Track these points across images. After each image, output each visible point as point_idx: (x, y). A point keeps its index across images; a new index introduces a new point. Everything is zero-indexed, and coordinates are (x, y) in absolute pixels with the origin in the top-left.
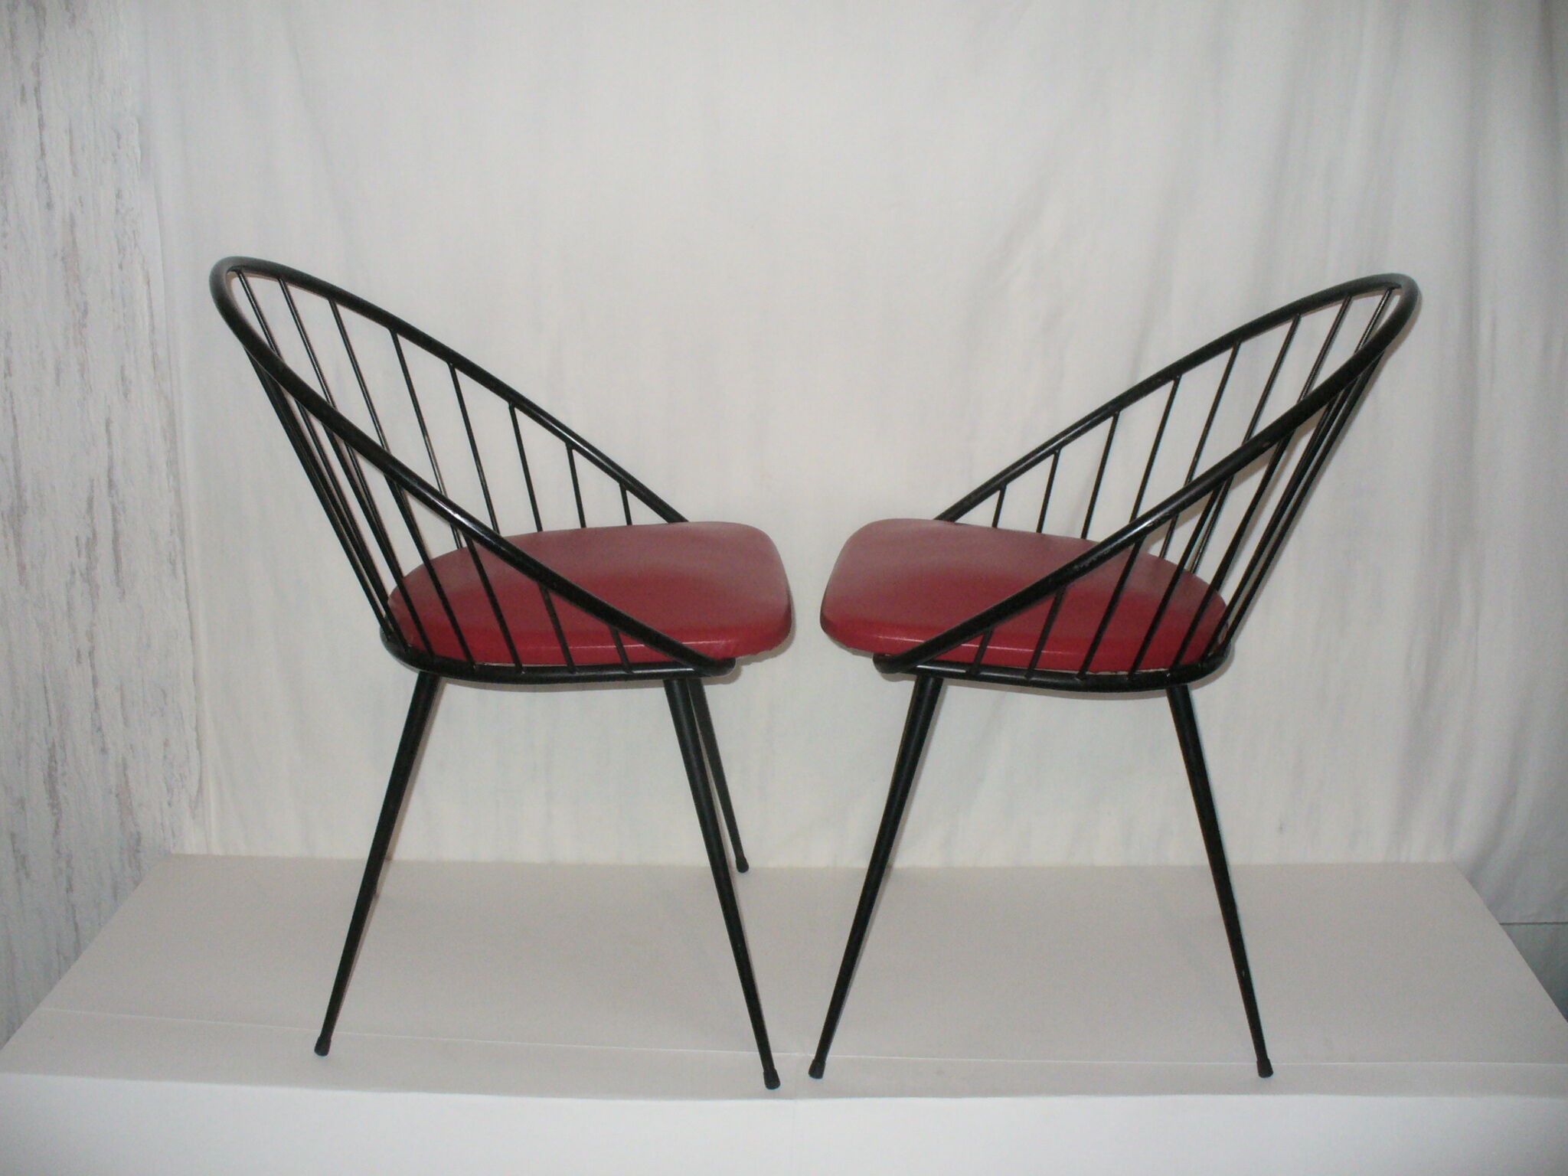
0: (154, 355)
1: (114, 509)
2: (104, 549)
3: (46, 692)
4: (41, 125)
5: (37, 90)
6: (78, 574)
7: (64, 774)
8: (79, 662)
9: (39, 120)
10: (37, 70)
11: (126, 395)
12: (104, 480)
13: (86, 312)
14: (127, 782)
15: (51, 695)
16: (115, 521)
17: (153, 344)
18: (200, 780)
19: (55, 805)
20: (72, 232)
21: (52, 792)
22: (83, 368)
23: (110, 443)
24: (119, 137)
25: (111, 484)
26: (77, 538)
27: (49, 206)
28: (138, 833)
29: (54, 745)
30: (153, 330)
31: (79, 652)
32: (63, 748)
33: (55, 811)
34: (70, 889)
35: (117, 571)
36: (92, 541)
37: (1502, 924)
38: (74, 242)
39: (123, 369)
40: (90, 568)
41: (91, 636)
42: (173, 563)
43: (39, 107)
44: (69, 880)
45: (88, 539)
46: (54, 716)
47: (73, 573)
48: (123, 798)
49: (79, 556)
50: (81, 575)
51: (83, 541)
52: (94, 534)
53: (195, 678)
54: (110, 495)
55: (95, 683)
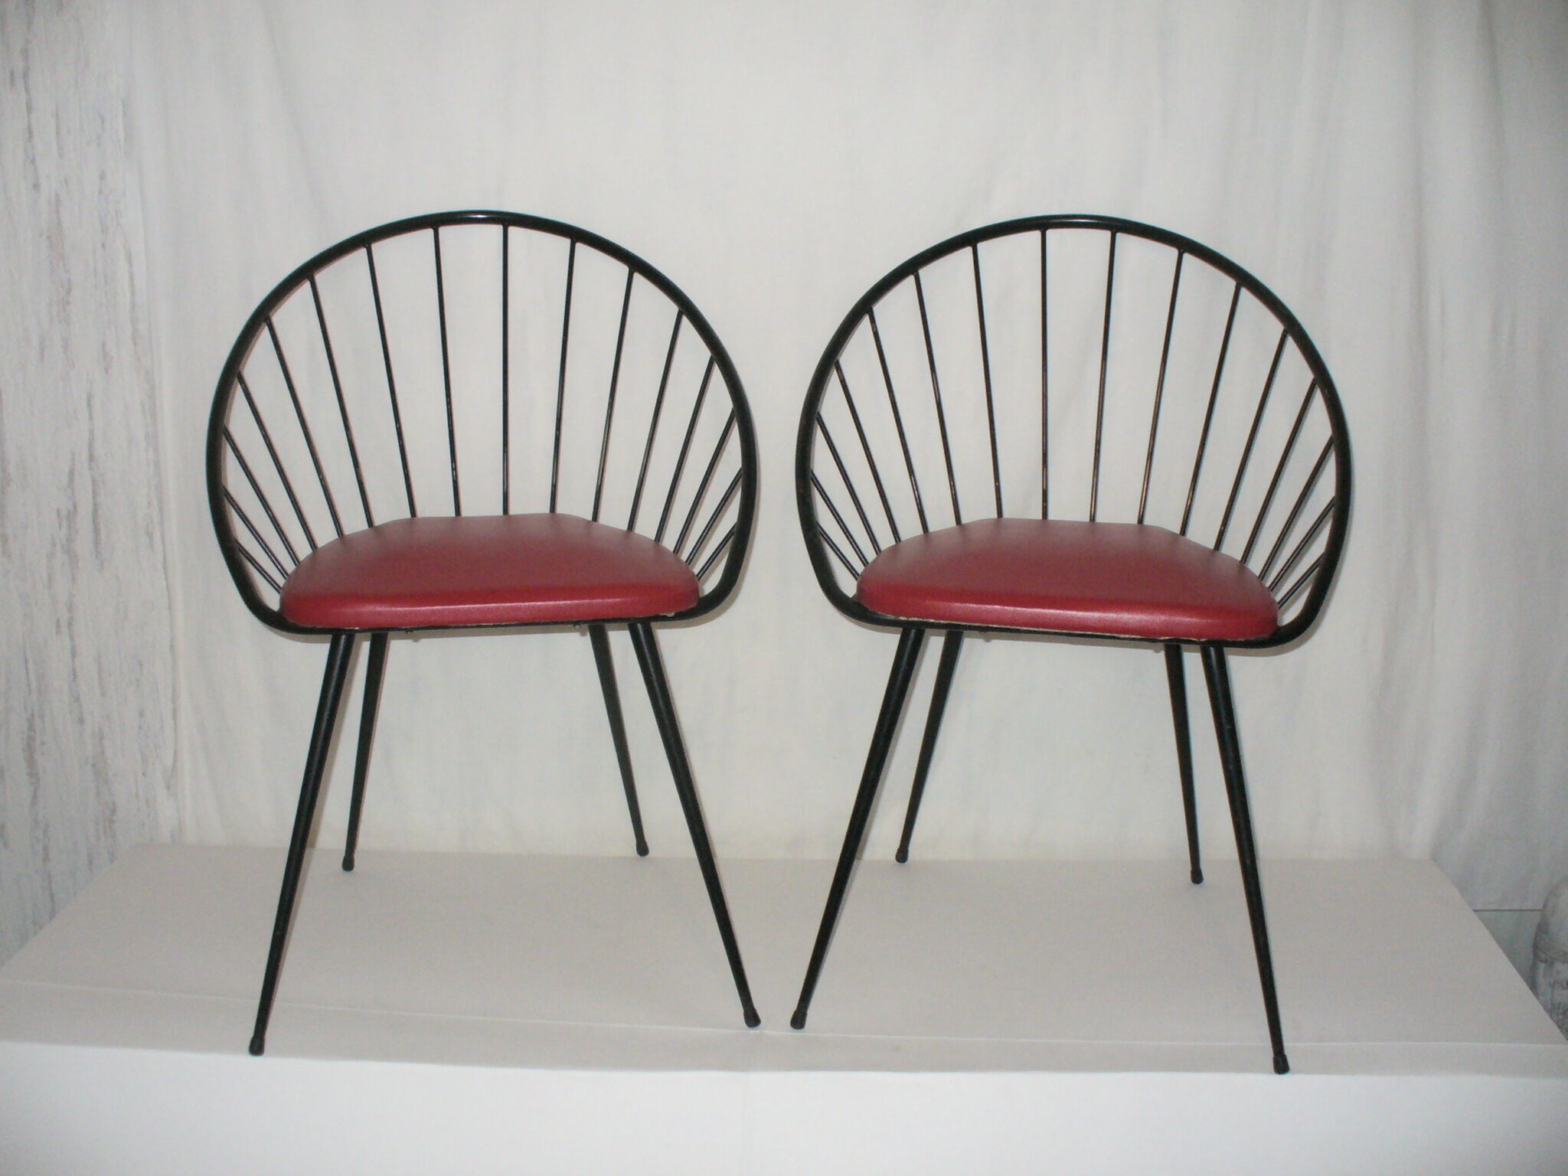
0: (135, 332)
1: (94, 481)
2: (84, 521)
3: (26, 661)
4: (29, 108)
5: (26, 75)
6: (58, 547)
7: (43, 743)
8: (58, 632)
9: (27, 104)
10: (25, 53)
11: (107, 371)
12: (85, 456)
13: (69, 291)
14: (103, 753)
15: (31, 665)
16: (95, 493)
17: (134, 321)
18: (176, 752)
19: (33, 774)
20: (58, 212)
21: (31, 762)
22: (66, 346)
23: (91, 418)
24: (103, 121)
25: (91, 458)
26: (58, 511)
27: (36, 186)
28: (114, 803)
29: (33, 715)
30: (133, 305)
31: (58, 621)
32: (42, 717)
33: (34, 780)
34: (46, 859)
35: (97, 543)
36: (72, 516)
37: (1475, 911)
38: (59, 223)
39: (104, 345)
40: (70, 540)
41: (70, 608)
42: (150, 536)
43: (27, 91)
44: (46, 849)
45: (69, 512)
46: (34, 685)
47: (54, 545)
48: (99, 767)
49: (60, 528)
50: (62, 547)
51: (64, 513)
52: (75, 507)
53: (172, 648)
54: (91, 469)
55: (74, 654)
